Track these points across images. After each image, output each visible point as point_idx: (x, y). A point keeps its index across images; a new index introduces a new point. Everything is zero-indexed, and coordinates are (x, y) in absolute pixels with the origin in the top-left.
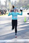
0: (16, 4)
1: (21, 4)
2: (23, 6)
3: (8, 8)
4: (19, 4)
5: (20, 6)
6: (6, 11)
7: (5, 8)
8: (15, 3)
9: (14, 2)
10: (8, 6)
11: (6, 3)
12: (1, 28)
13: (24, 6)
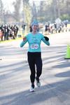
0: (44, 9)
1: (57, 10)
2: (62, 14)
3: (21, 20)
4: (53, 11)
5: (55, 15)
6: (18, 29)
7: (15, 22)
8: (42, 8)
9: (38, 4)
10: (23, 15)
11: (16, 7)
12: (4, 75)
13: (65, 16)
